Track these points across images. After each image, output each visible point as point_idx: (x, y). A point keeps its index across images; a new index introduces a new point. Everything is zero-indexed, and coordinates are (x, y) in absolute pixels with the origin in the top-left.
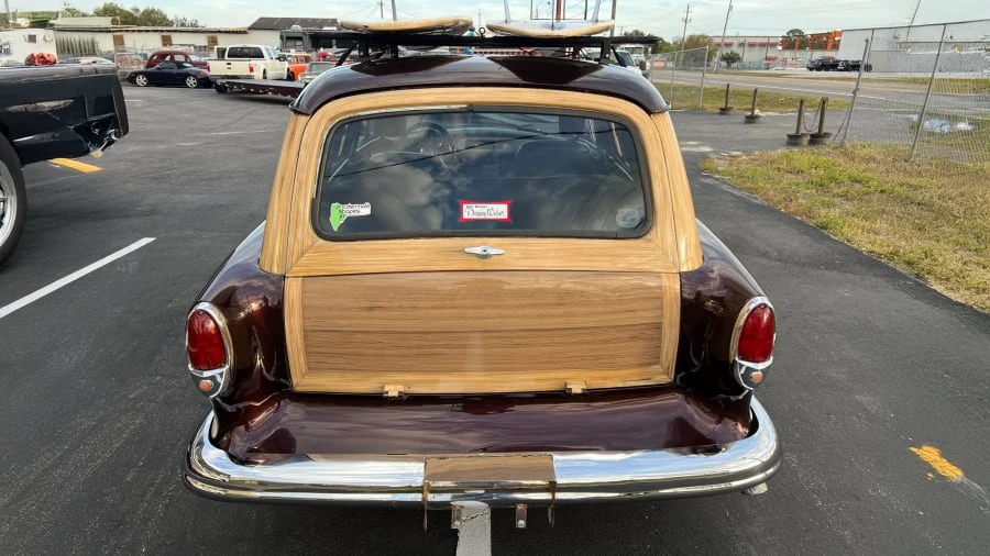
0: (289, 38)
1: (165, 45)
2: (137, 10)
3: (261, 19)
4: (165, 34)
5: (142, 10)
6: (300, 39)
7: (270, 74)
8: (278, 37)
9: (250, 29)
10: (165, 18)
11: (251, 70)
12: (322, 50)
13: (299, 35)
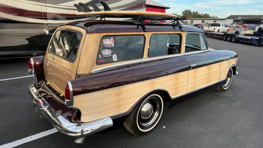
0: (236, 21)
1: (202, 23)
2: (202, 14)
3: (231, 16)
4: (203, 20)
5: (204, 14)
6: (240, 21)
7: (220, 31)
8: (233, 21)
9: (227, 18)
10: (209, 16)
11: (215, 29)
12: (245, 24)
13: (239, 20)
